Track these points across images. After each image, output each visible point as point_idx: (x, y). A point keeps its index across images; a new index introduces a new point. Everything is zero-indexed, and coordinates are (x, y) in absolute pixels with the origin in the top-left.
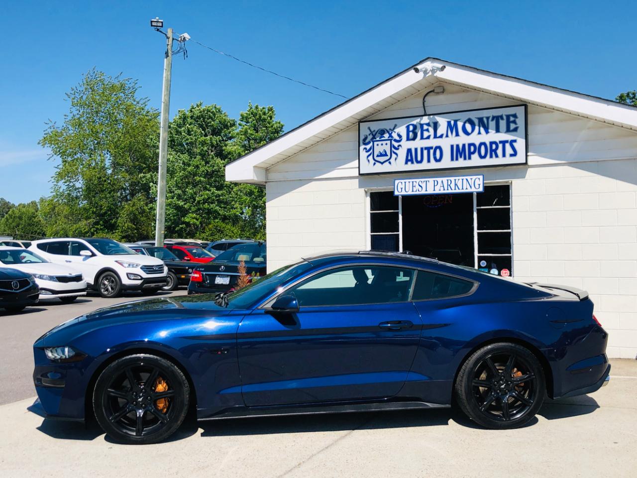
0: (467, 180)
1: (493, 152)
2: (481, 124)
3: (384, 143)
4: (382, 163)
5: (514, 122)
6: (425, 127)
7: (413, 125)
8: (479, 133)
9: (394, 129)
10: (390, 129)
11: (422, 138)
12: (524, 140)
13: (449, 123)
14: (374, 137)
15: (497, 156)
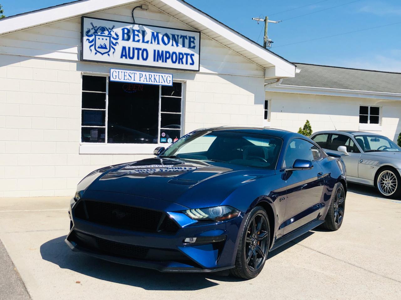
0: (162, 76)
1: (180, 60)
2: (173, 39)
3: (105, 38)
4: (102, 54)
5: (193, 42)
6: (136, 33)
7: (127, 29)
8: (173, 45)
9: (112, 29)
10: (109, 28)
11: (134, 40)
12: (198, 55)
13: (153, 33)
14: (96, 32)
15: (182, 63)
